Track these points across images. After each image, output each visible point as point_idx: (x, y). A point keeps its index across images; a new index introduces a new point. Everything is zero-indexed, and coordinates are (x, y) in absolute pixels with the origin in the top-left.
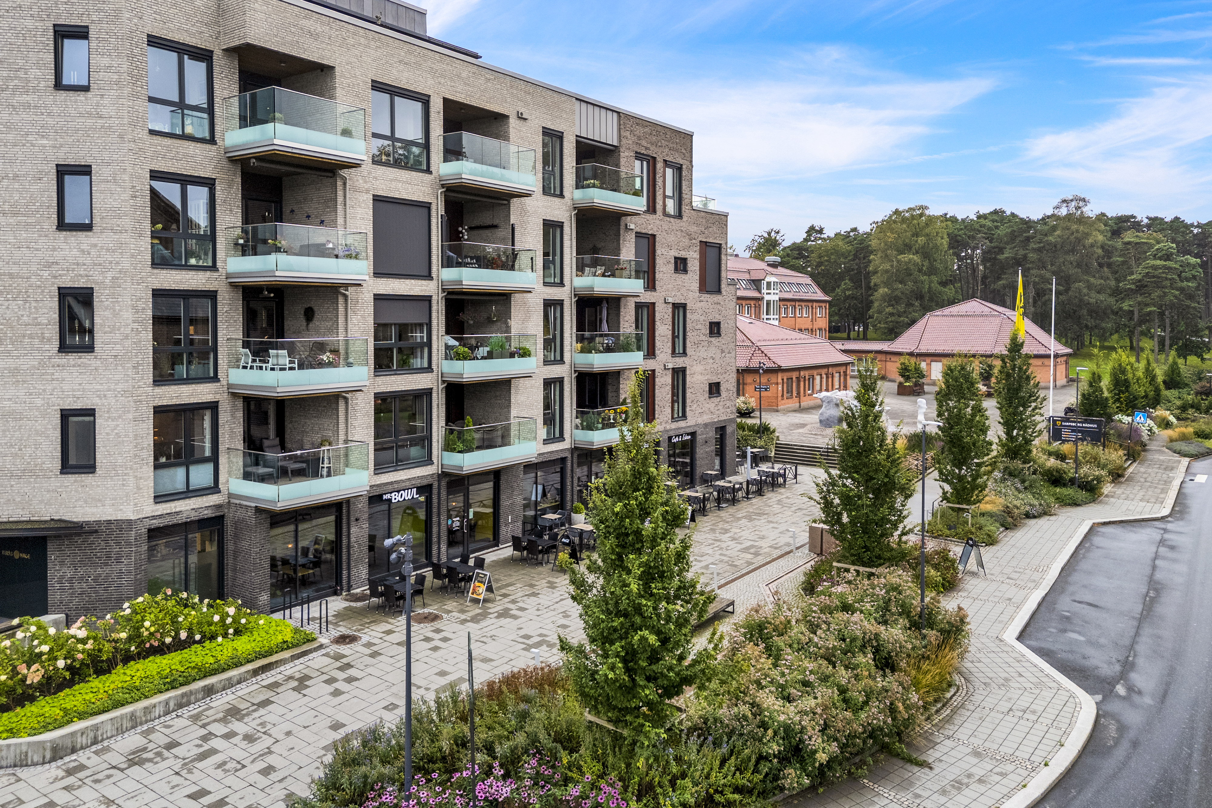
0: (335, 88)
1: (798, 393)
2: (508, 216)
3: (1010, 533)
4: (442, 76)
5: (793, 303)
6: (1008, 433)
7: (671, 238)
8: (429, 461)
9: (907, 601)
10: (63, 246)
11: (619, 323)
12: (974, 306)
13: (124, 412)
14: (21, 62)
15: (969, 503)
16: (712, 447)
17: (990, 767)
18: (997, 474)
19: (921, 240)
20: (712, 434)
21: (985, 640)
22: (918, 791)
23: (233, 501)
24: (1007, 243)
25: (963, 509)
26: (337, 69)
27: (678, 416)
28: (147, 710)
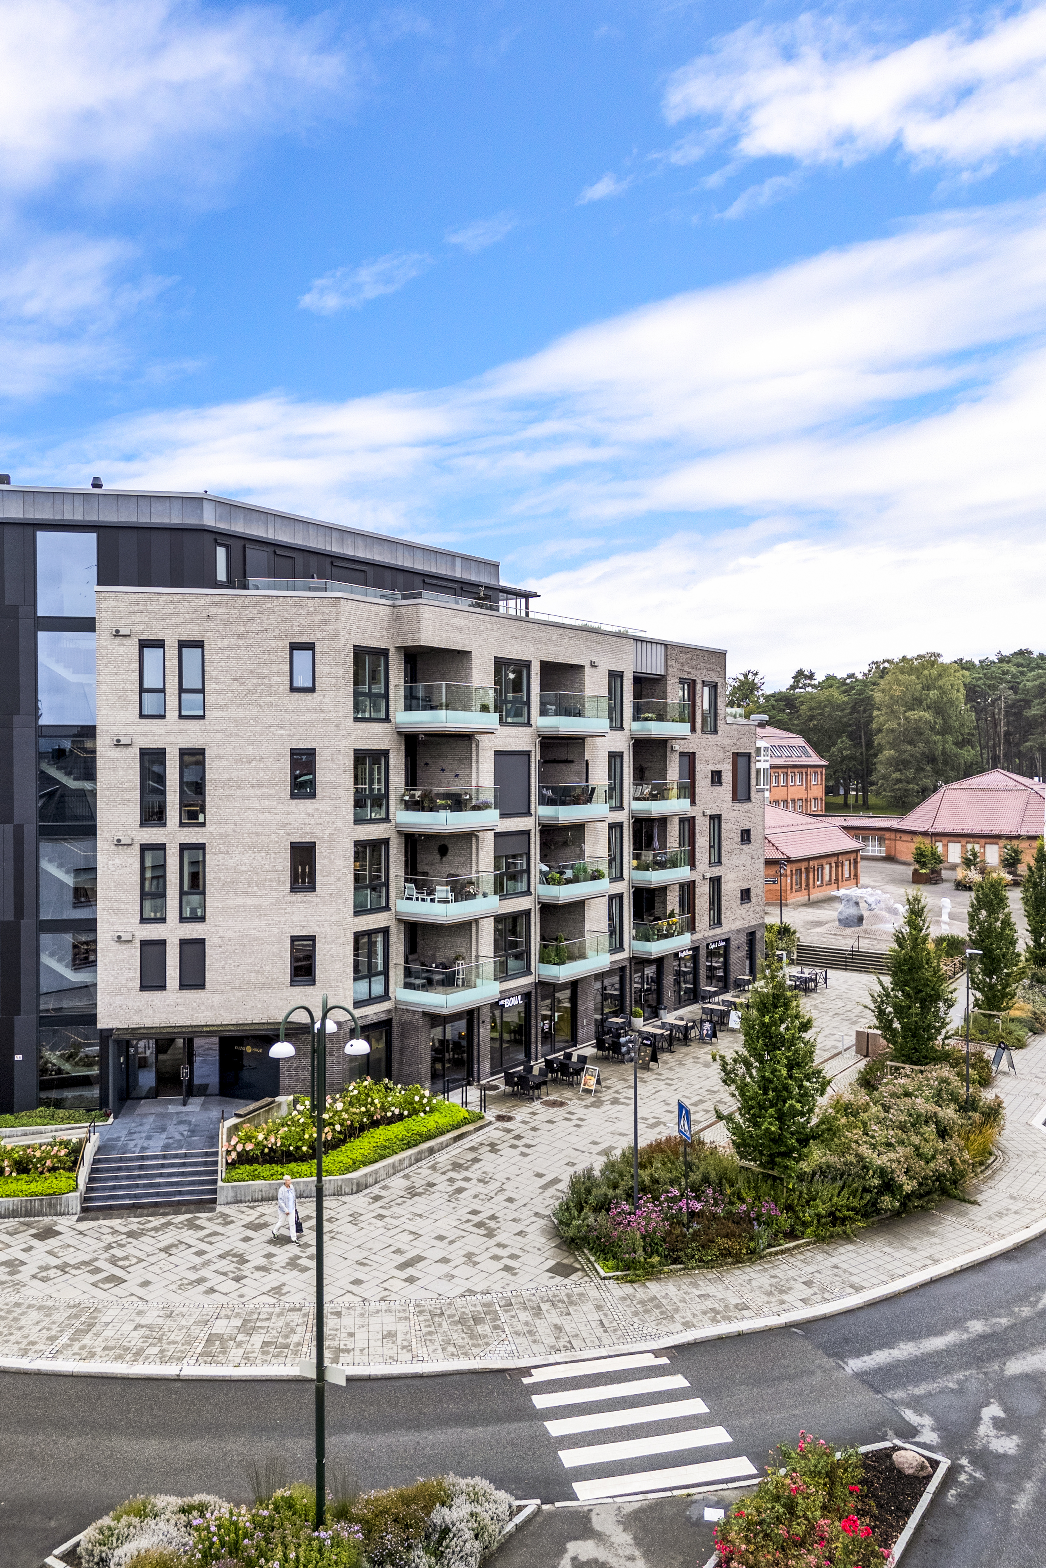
0: (471, 668)
1: (808, 885)
2: (583, 753)
3: (1038, 1038)
4: (540, 642)
5: (785, 770)
6: (1036, 941)
7: (709, 754)
8: (528, 972)
9: (955, 1091)
10: (295, 811)
11: (666, 838)
12: (997, 778)
13: (336, 938)
14: (266, 672)
15: (999, 1009)
16: (743, 953)
17: (1022, 1205)
18: (1027, 982)
19: (933, 694)
20: (743, 939)
21: (1017, 1125)
22: (972, 1217)
23: (398, 1006)
24: (1036, 697)
25: (994, 1016)
26: (473, 653)
27: (714, 924)
28: (401, 1161)
